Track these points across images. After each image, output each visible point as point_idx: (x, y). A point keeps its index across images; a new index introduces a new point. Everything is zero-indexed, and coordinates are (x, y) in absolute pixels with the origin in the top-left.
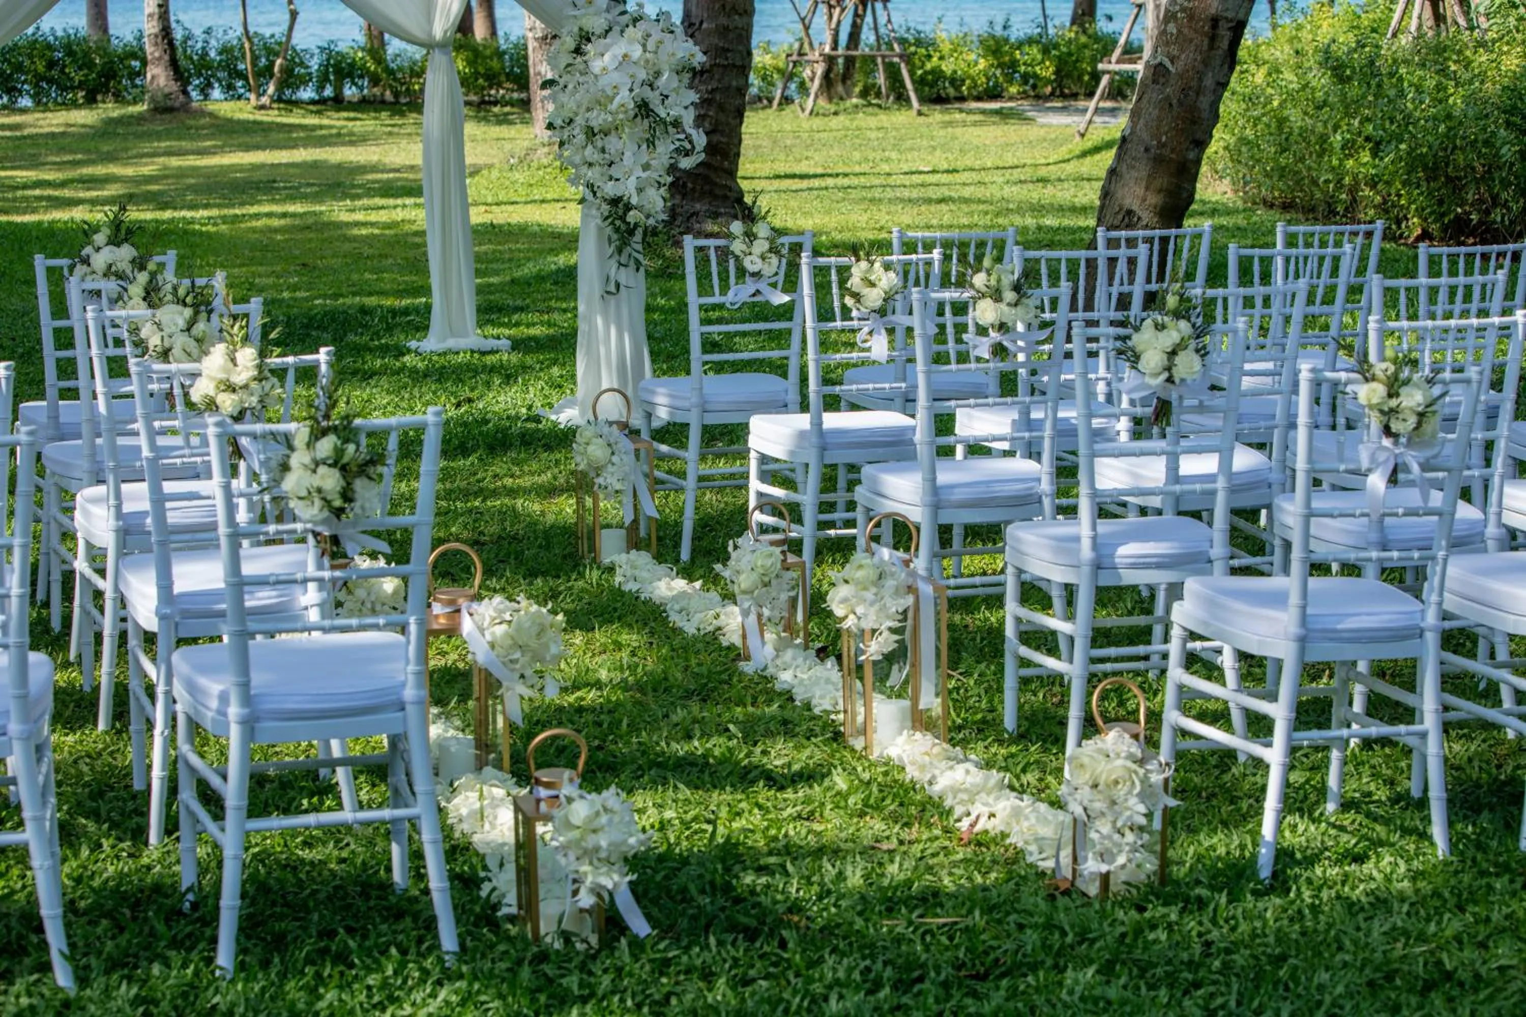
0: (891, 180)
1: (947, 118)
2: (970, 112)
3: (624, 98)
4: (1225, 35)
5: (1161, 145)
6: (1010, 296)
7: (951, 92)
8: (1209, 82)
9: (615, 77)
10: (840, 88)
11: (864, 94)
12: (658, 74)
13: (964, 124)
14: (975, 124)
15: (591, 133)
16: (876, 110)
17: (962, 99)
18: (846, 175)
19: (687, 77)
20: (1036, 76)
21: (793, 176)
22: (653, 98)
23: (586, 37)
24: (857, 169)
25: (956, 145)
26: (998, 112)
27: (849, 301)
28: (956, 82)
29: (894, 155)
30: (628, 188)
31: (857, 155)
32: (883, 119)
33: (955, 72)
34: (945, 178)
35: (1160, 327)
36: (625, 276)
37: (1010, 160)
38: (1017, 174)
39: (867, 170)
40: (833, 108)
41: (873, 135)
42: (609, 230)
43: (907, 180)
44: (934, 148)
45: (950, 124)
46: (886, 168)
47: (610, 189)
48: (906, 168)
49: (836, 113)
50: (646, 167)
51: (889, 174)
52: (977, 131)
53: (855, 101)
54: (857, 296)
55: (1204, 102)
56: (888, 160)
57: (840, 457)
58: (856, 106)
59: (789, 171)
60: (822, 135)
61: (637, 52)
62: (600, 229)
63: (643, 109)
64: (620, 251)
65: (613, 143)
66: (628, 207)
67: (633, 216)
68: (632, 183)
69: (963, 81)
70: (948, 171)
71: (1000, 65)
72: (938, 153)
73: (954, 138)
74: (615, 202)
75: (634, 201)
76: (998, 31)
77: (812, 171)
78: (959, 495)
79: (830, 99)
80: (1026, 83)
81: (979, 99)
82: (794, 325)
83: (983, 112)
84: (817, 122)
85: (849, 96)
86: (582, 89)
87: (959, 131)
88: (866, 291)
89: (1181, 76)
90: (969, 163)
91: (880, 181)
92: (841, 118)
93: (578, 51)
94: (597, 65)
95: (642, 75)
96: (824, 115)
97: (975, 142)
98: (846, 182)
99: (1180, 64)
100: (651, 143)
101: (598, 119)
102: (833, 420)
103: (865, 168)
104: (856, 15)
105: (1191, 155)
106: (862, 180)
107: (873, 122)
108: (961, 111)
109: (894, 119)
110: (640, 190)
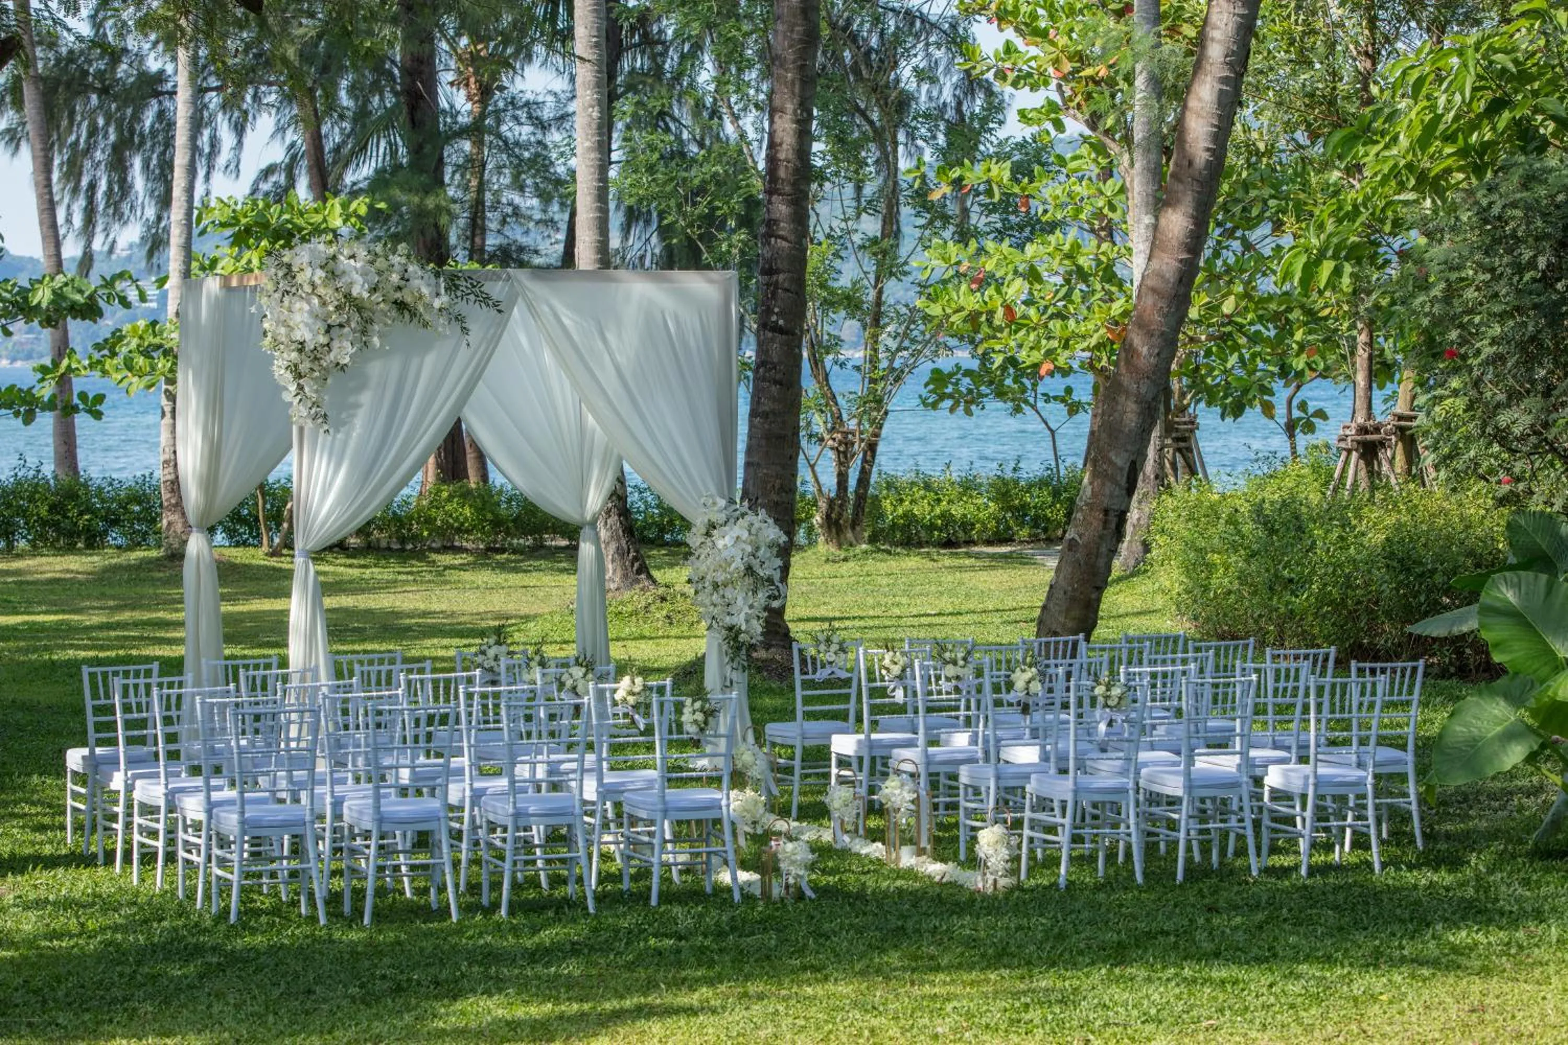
0: (903, 622)
1: (957, 562)
2: (978, 556)
3: (738, 564)
4: (1113, 521)
5: (1074, 590)
6: (961, 663)
7: (961, 534)
8: (1103, 549)
9: (733, 551)
10: (850, 535)
11: (873, 540)
12: (758, 549)
13: (972, 568)
14: (984, 569)
15: (716, 586)
16: (886, 556)
17: (970, 542)
18: (862, 618)
19: (775, 550)
20: (1048, 520)
21: (815, 619)
22: (755, 564)
23: (712, 526)
24: (871, 613)
25: (962, 590)
26: (1005, 556)
27: (884, 672)
28: (967, 525)
29: (904, 600)
30: (739, 620)
31: (870, 601)
32: (893, 564)
33: (965, 516)
34: (949, 619)
35: (1023, 671)
36: (736, 676)
37: (1010, 603)
38: (1013, 616)
39: (880, 613)
40: (843, 554)
41: (885, 581)
42: (725, 647)
43: (915, 621)
44: (942, 594)
45: (960, 568)
46: (897, 611)
47: (728, 620)
48: (915, 612)
49: (846, 560)
50: (751, 607)
51: (900, 617)
52: (984, 576)
53: (864, 546)
54: (888, 670)
55: (1101, 562)
56: (898, 605)
57: (878, 753)
58: (866, 552)
59: (811, 615)
60: (837, 581)
61: (745, 535)
62: (720, 645)
63: (749, 570)
64: (732, 660)
65: (729, 593)
66: (739, 632)
67: (742, 637)
68: (742, 617)
69: (973, 525)
70: (951, 614)
71: (1010, 508)
72: (945, 598)
73: (961, 583)
74: (730, 628)
75: (743, 628)
76: (1009, 475)
77: (831, 615)
78: (939, 758)
79: (840, 546)
80: (1036, 526)
81: (989, 543)
82: (853, 691)
83: (993, 557)
84: (829, 569)
85: (859, 541)
86: (710, 560)
87: (967, 575)
88: (892, 667)
89: (1085, 546)
90: (972, 607)
91: (894, 622)
92: (851, 564)
93: (708, 534)
94: (720, 544)
95: (749, 549)
96: (834, 562)
97: (981, 586)
98: (862, 623)
99: (1085, 539)
100: (755, 592)
101: (721, 577)
102: (874, 736)
103: (878, 612)
104: (864, 460)
105: (1093, 596)
106: (877, 622)
107: (883, 567)
108: (969, 555)
109: (903, 565)
110: (747, 621)
